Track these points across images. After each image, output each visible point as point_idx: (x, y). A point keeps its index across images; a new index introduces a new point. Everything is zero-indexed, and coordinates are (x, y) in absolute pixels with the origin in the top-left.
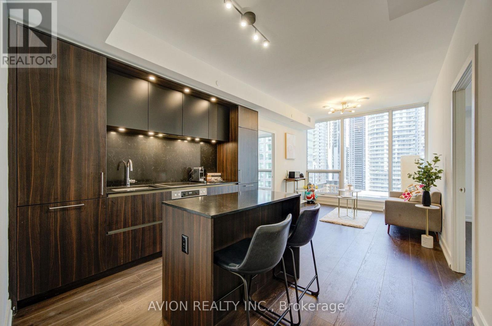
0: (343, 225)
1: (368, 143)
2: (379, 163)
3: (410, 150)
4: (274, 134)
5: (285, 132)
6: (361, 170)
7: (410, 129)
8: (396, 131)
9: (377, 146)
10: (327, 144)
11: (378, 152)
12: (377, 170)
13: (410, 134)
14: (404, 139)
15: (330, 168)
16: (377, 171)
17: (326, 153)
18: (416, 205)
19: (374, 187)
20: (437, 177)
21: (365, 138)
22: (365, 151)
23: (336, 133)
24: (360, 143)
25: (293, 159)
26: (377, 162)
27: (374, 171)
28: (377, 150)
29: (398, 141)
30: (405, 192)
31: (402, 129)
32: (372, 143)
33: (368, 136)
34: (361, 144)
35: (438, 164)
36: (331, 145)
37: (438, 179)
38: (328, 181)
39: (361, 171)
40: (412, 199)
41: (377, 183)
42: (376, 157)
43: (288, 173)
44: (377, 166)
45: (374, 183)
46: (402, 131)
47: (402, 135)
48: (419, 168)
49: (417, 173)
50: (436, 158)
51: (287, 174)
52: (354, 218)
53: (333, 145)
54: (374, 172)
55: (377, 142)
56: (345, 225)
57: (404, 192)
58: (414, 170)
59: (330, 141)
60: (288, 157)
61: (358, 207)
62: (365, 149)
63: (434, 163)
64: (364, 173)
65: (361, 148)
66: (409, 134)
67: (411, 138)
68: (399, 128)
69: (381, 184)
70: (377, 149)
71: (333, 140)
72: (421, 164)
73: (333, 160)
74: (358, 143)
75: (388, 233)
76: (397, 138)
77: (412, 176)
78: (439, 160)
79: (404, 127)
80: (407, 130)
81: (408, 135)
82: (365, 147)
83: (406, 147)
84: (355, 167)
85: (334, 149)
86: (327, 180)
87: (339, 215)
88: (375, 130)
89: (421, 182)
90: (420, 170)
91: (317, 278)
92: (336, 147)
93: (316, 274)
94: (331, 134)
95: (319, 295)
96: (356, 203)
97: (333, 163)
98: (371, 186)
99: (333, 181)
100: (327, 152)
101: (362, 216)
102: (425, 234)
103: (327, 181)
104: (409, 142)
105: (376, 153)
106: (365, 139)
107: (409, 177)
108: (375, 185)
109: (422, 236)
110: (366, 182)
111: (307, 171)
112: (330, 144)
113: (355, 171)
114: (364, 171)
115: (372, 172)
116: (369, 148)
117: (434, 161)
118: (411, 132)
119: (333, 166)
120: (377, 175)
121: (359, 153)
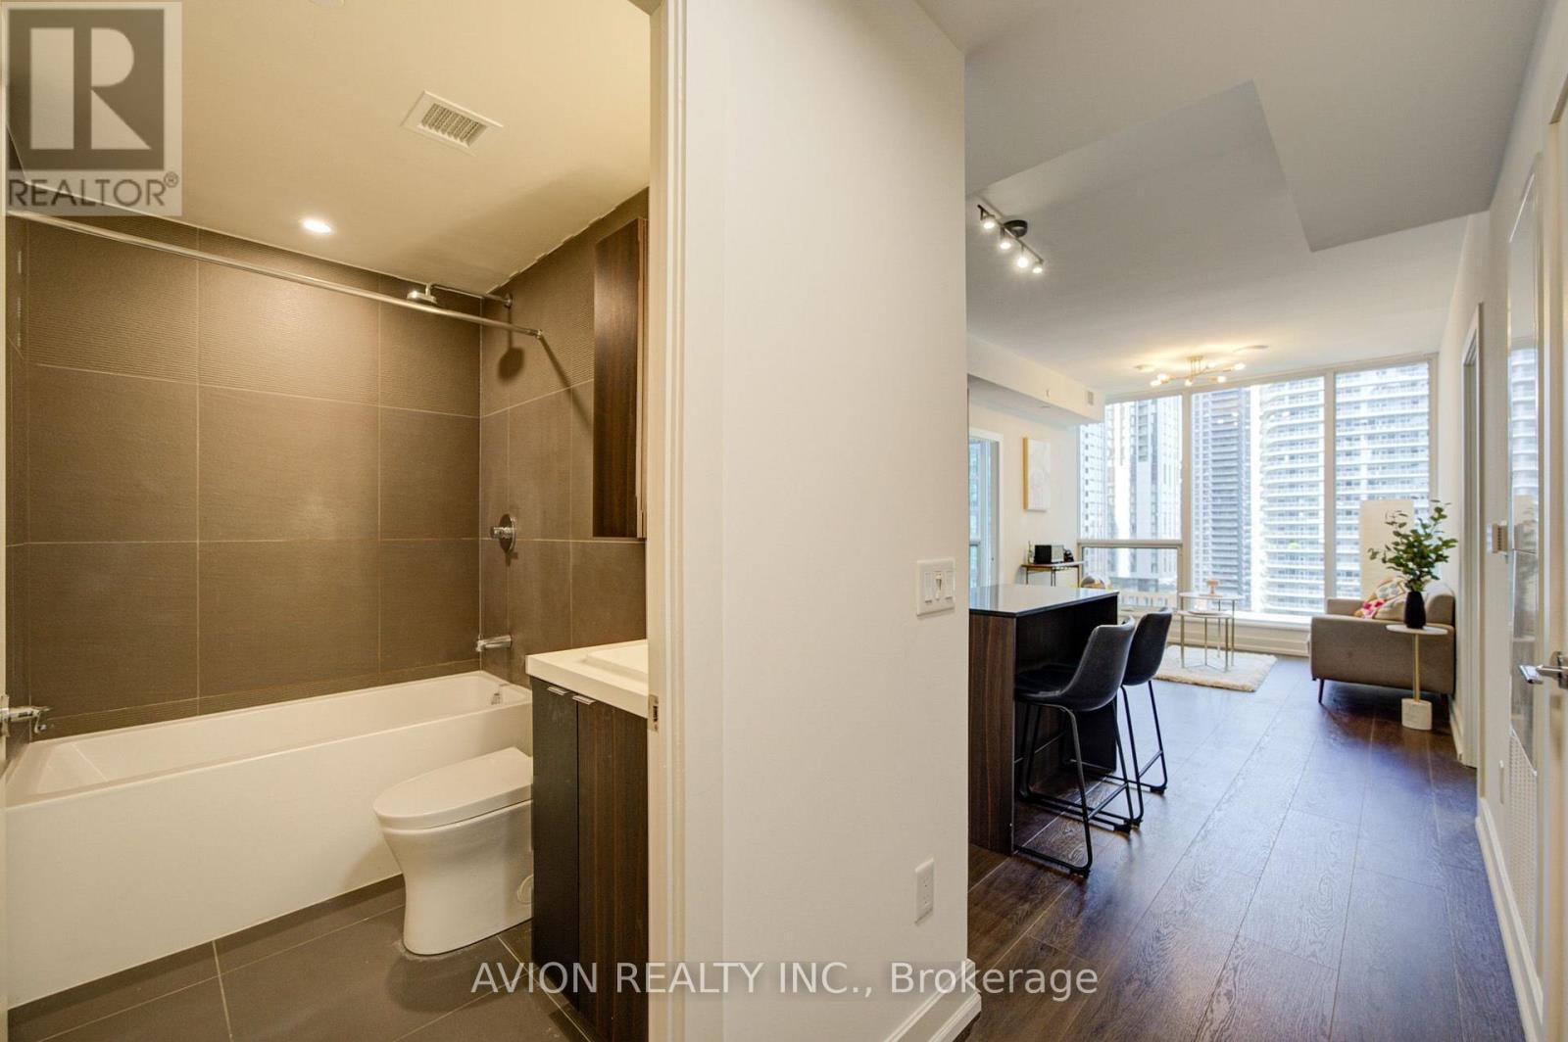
0: (1196, 684)
1: (1261, 446)
2: (1301, 514)
3: (1415, 469)
4: (997, 443)
5: (1024, 436)
6: (1235, 540)
7: (1415, 393)
8: (1364, 401)
9: (1292, 457)
10: (1112, 451)
11: (1295, 479)
12: (1292, 541)
13: (1415, 411)
14: (1393, 429)
15: (1124, 534)
16: (1295, 544)
17: (1109, 481)
18: (1389, 627)
19: (1282, 600)
20: (1441, 558)
21: (1247, 427)
22: (1248, 473)
23: (1145, 413)
24: (1233, 445)
25: (1043, 511)
26: (1292, 514)
27: (1281, 542)
28: (1292, 472)
29: (1371, 437)
30: (1371, 600)
31: (1385, 395)
32: (1273, 445)
33: (1260, 422)
34: (1235, 449)
35: (1442, 524)
36: (1128, 454)
37: (1440, 561)
38: (1117, 578)
39: (1235, 544)
40: (1383, 613)
41: (1292, 585)
42: (1288, 493)
43: (1033, 549)
44: (1292, 527)
45: (1281, 586)
46: (1387, 402)
47: (1383, 417)
48: (1397, 534)
49: (1392, 546)
50: (1439, 510)
51: (1030, 551)
52: (1226, 669)
53: (1135, 453)
54: (1282, 546)
55: (1292, 443)
56: (1203, 686)
57: (1366, 599)
58: (1386, 540)
59: (1122, 438)
60: (1031, 506)
61: (1235, 645)
62: (1249, 467)
63: (1433, 522)
64: (1244, 550)
65: (1235, 464)
66: (1411, 411)
67: (1417, 425)
68: (1372, 393)
69: (1308, 591)
70: (1294, 466)
71: (1134, 436)
72: (1402, 525)
73: (1134, 504)
74: (1224, 446)
75: (1320, 701)
76: (1368, 427)
77: (1380, 556)
78: (1444, 517)
79: (1393, 388)
80: (1403, 398)
81: (1408, 415)
82: (1248, 461)
83: (1399, 458)
84: (1214, 528)
85: (1135, 467)
86: (1112, 574)
87: (1183, 662)
88: (1287, 399)
89: (1402, 568)
90: (1398, 539)
91: (1162, 755)
92: (1145, 460)
93: (1161, 748)
94: (1127, 417)
95: (1165, 791)
96: (1230, 635)
97: (1133, 515)
98: (1270, 596)
99: (1134, 579)
100: (1112, 479)
101: (1247, 666)
102: (1411, 697)
103: (1111, 578)
104: (1413, 441)
105: (1288, 479)
106: (1248, 431)
107: (1374, 556)
108: (1287, 593)
109: (1404, 701)
110: (1252, 584)
111: (1079, 544)
112: (1122, 449)
113: (1214, 543)
114: (1244, 542)
115: (1274, 548)
116: (1265, 463)
117: (1432, 518)
118: (1420, 405)
119: (1134, 527)
120: (1293, 557)
121: (1229, 480)
